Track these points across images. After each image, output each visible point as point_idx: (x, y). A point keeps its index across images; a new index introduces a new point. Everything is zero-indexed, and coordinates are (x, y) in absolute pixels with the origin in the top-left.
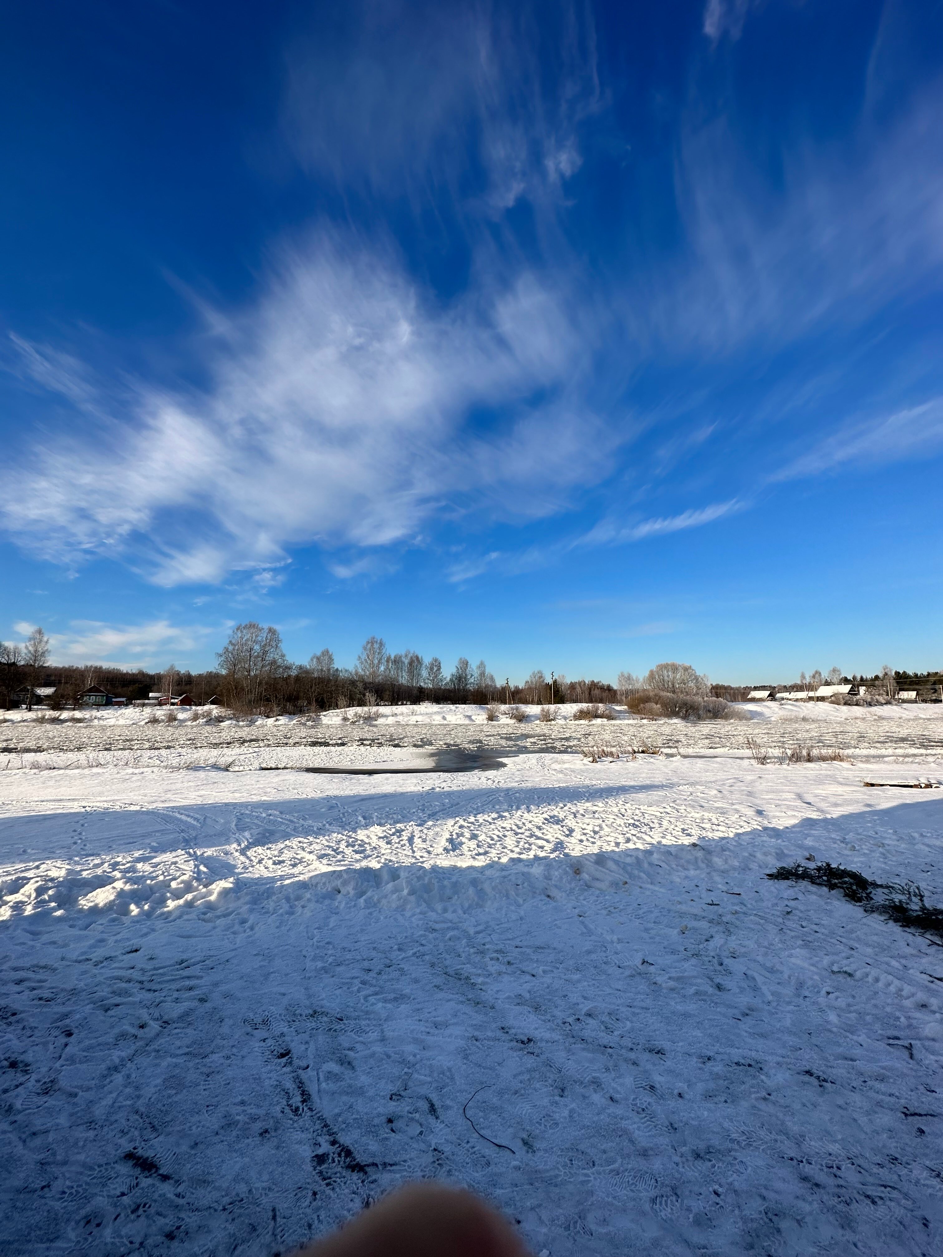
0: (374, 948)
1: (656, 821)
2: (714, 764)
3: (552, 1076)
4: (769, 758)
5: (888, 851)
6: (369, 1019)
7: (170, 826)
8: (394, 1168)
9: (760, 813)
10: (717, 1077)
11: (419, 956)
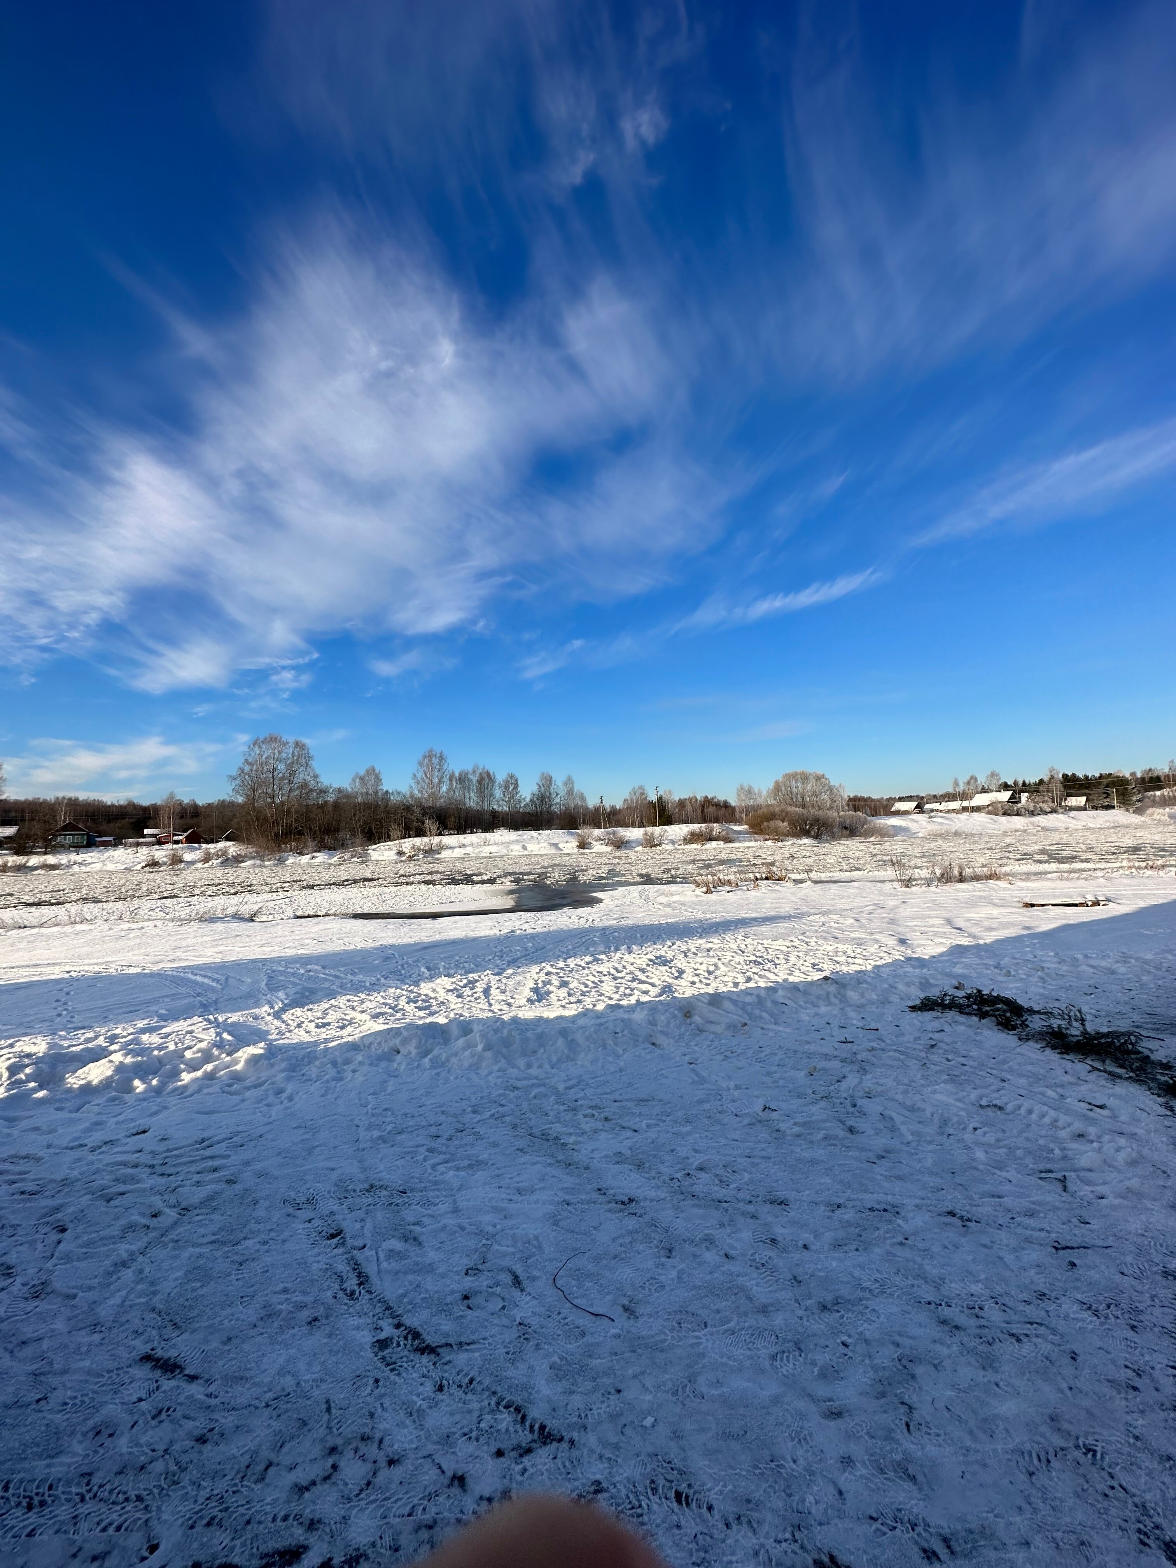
0: (443, 1112)
1: (781, 956)
2: (851, 890)
3: (657, 1237)
4: (915, 880)
5: (1047, 975)
6: (438, 1190)
7: (182, 990)
8: (472, 1346)
9: (903, 942)
10: (849, 1224)
11: (498, 1117)
